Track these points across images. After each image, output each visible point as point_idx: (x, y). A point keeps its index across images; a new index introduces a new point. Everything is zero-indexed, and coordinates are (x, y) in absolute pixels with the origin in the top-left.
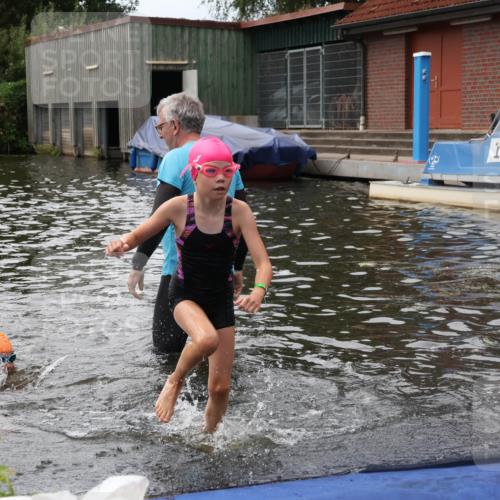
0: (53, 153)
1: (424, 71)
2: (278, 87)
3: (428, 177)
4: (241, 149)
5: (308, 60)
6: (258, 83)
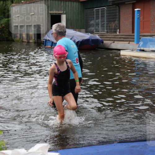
0: (20, 41)
1: (138, 15)
2: (92, 20)
3: (139, 48)
4: (79, 40)
5: (101, 12)
6: (85, 19)
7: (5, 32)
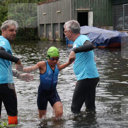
0: (46, 40)
2: (120, 17)
4: (108, 38)
6: (113, 15)
7: (32, 31)
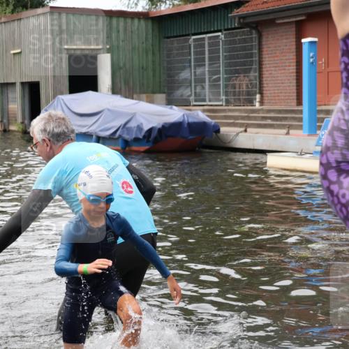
1: (311, 55)
2: (183, 68)
4: (154, 125)
5: (210, 45)
6: (165, 65)
